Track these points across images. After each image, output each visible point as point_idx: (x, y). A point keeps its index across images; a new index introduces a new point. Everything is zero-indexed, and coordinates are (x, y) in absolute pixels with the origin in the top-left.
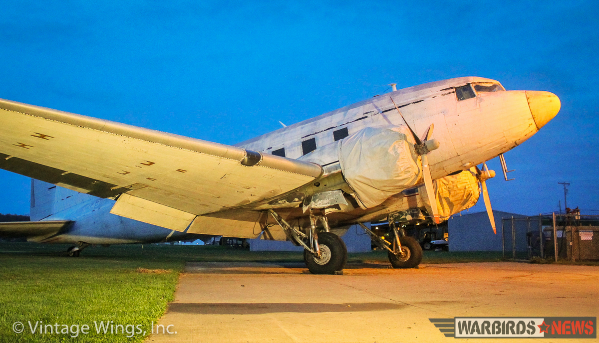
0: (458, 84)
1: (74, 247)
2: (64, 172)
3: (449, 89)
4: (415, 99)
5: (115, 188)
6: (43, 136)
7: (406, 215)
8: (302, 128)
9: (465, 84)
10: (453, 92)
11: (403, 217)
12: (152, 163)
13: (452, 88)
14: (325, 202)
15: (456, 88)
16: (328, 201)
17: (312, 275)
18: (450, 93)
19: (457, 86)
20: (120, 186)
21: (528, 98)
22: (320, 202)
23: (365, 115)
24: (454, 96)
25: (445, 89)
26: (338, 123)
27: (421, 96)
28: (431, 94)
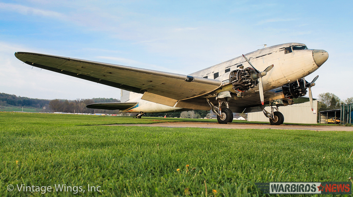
0: (286, 46)
1: (139, 114)
2: (121, 84)
3: (282, 48)
4: (269, 53)
5: (141, 90)
6: (111, 73)
7: (276, 102)
8: (226, 64)
9: (289, 46)
10: (284, 50)
11: (274, 102)
12: (151, 81)
13: (284, 48)
14: (223, 96)
15: (285, 48)
16: (224, 95)
17: (220, 124)
18: (282, 50)
19: (286, 47)
20: (143, 89)
21: (313, 53)
22: (221, 96)
23: (249, 59)
24: (284, 51)
25: (281, 49)
26: (239, 62)
27: (271, 51)
28: (275, 50)
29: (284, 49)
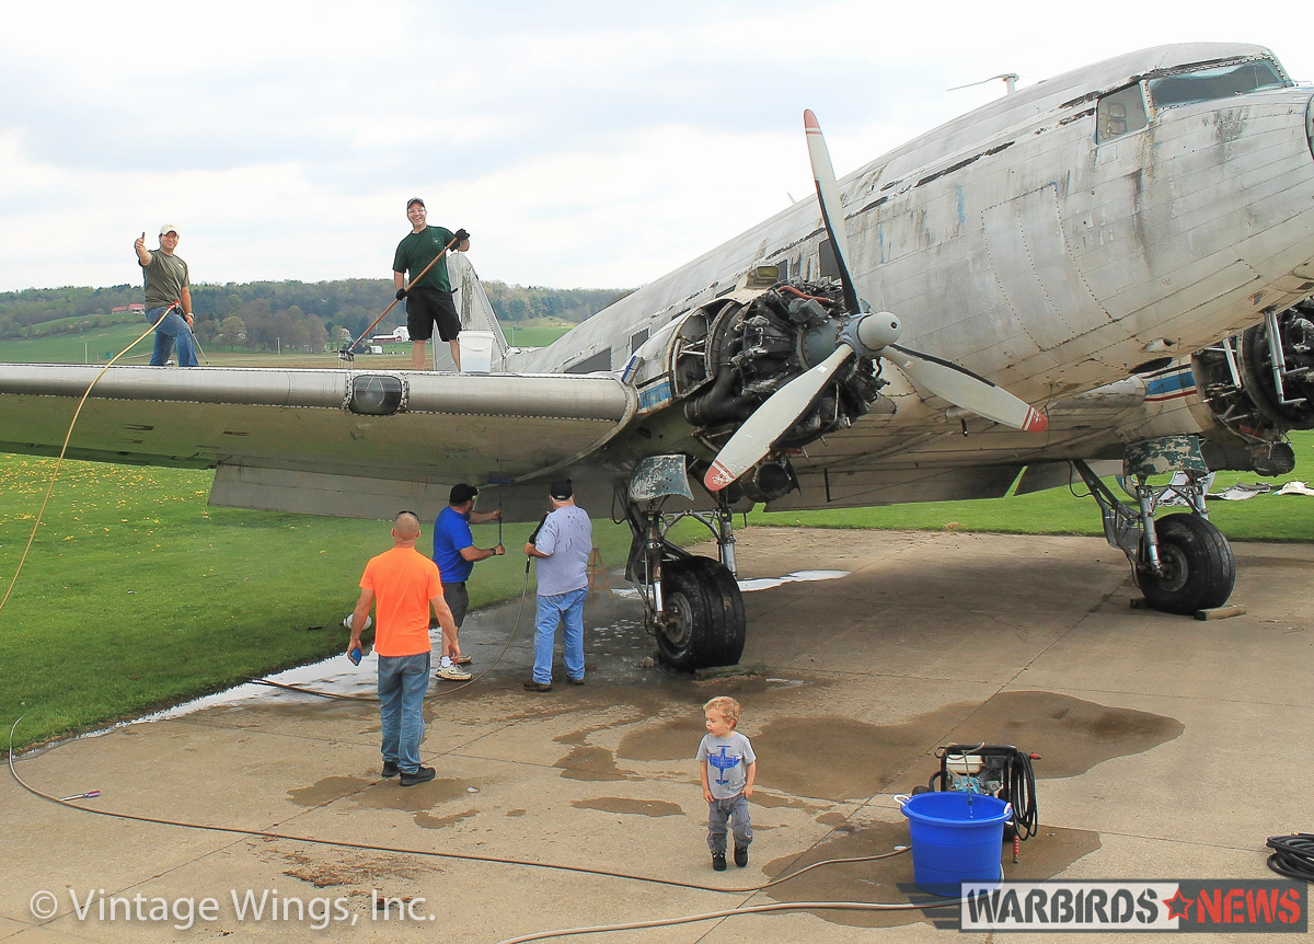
3: (1081, 100)
4: (993, 141)
7: (1156, 455)
9: (1127, 80)
10: (1090, 112)
11: (1149, 461)
12: (150, 428)
13: (1089, 97)
14: (645, 487)
15: (1099, 96)
16: (651, 483)
18: (1080, 116)
19: (1104, 89)
22: (638, 485)
23: (885, 193)
24: (1090, 123)
25: (1071, 104)
27: (1011, 130)
28: (1036, 119)
29: (1093, 104)
